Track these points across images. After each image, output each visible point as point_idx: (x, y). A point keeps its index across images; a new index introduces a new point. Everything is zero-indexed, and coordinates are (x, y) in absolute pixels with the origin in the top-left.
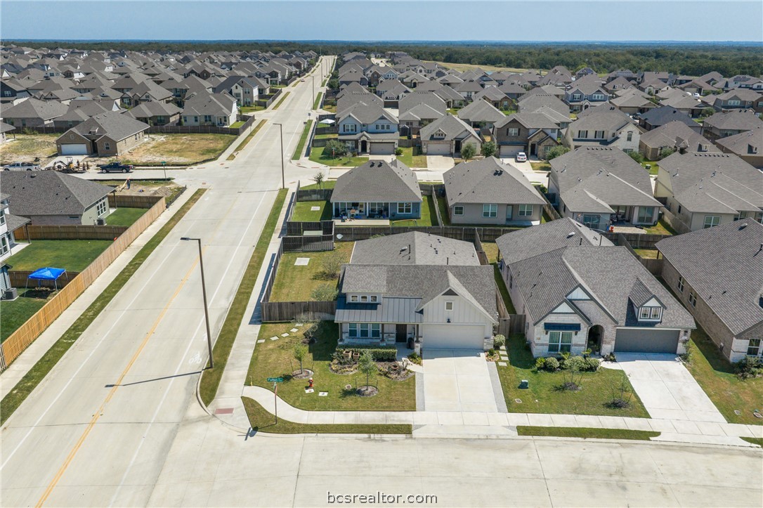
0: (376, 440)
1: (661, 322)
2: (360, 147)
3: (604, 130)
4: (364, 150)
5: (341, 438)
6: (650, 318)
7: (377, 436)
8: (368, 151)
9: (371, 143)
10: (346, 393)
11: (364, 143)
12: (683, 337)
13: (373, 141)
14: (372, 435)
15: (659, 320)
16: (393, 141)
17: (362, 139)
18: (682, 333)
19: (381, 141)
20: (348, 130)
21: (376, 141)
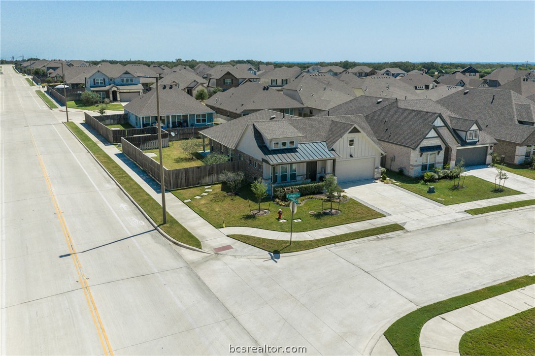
0: (383, 238)
1: (479, 141)
2: (111, 96)
3: (287, 78)
4: (115, 99)
5: (356, 243)
6: (472, 139)
7: (383, 235)
8: (119, 99)
9: (120, 93)
10: (318, 216)
11: (114, 93)
12: (490, 151)
13: (122, 91)
14: (378, 236)
15: (477, 140)
16: (138, 91)
17: (113, 89)
18: (489, 148)
19: (128, 91)
20: (98, 83)
21: (125, 91)
